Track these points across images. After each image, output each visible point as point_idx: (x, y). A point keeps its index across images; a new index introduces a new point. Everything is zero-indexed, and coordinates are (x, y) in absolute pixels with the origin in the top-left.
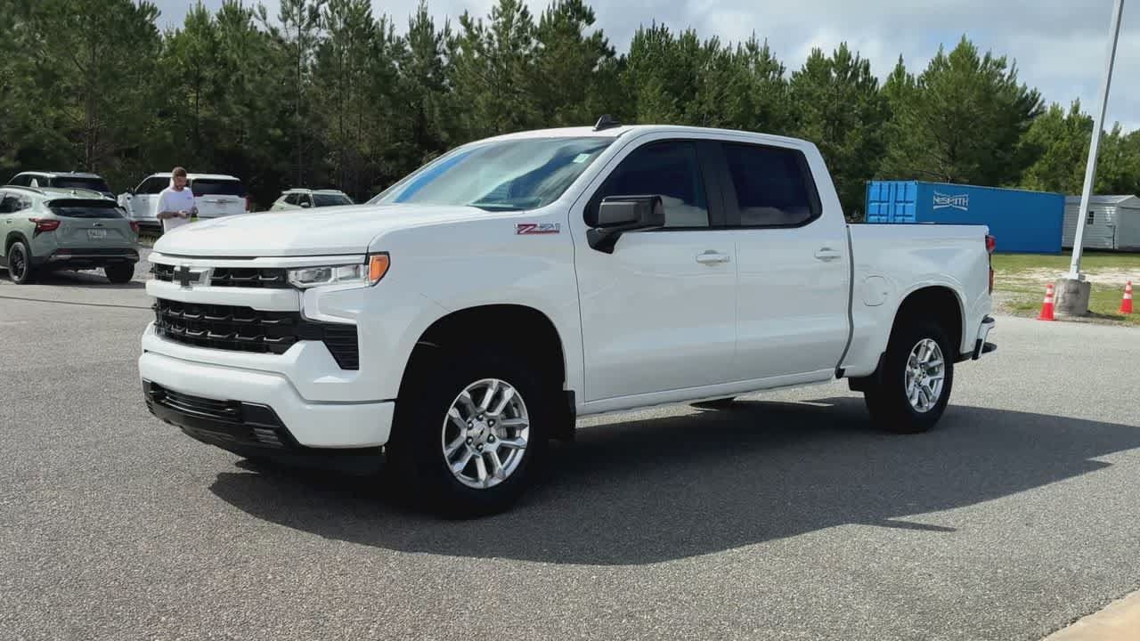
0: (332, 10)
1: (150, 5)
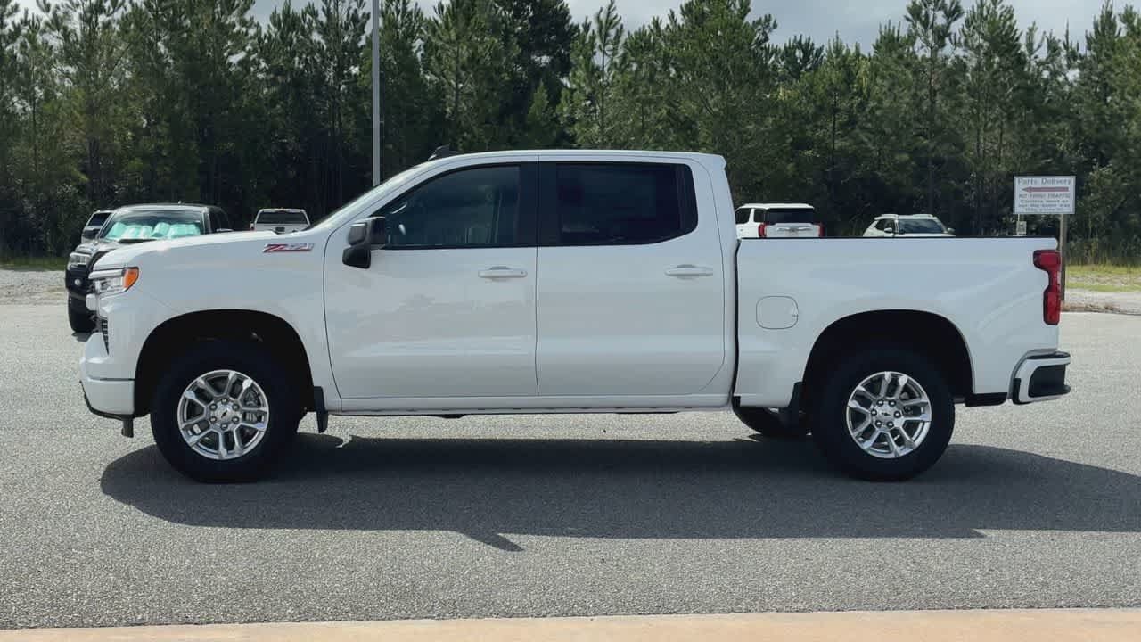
0: (968, 27)
1: (775, 47)
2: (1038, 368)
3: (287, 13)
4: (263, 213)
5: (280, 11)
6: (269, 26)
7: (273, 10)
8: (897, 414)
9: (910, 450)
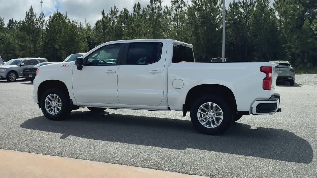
2: (259, 104)
3: (233, 4)
4: (213, 59)
5: (232, 4)
6: (229, 8)
7: (230, 3)
8: (214, 115)
9: (216, 126)
